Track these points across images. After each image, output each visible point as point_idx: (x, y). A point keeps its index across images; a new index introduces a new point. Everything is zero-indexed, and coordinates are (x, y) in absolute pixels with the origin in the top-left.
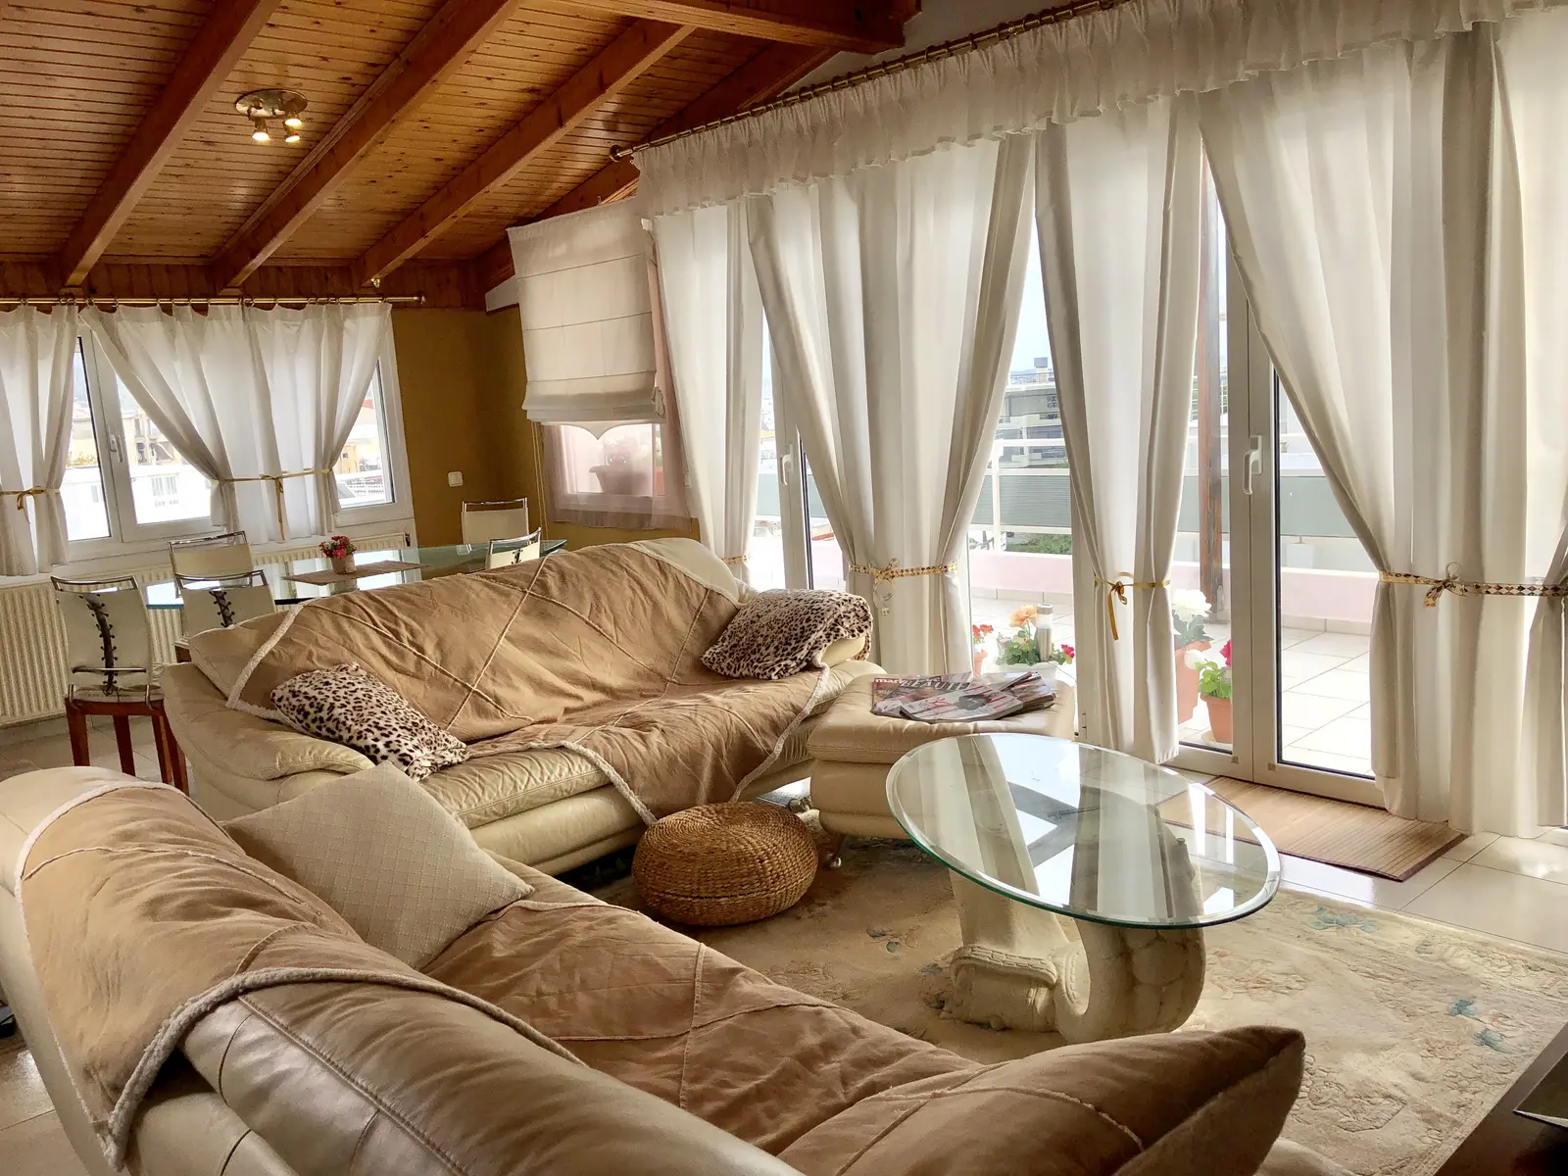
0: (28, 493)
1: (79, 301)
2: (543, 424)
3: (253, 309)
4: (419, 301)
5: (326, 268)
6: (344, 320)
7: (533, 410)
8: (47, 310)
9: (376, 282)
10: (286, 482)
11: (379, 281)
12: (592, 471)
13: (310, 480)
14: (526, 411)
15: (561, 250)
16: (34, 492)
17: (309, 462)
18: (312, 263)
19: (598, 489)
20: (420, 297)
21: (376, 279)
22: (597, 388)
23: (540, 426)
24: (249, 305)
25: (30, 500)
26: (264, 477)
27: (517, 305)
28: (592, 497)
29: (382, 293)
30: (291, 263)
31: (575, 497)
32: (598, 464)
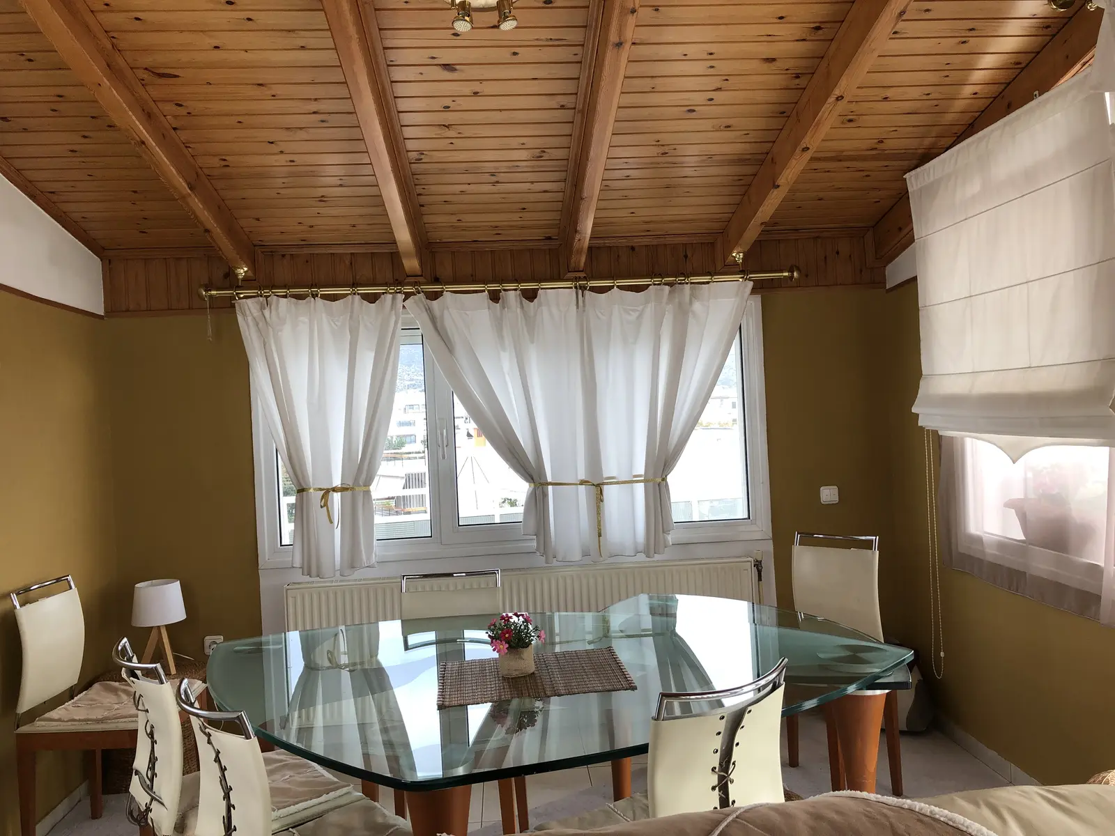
0: (334, 490)
1: (409, 289)
2: (941, 433)
3: (587, 293)
4: (792, 277)
5: (685, 245)
6: (691, 303)
7: (927, 415)
8: (372, 299)
9: (738, 256)
10: (607, 489)
11: (741, 254)
12: (1009, 504)
13: (640, 489)
14: (918, 415)
15: (974, 187)
16: (342, 489)
17: (640, 469)
18: (669, 240)
19: (1018, 535)
20: (792, 272)
21: (738, 253)
22: (1013, 385)
23: (937, 438)
24: (583, 288)
25: (337, 497)
26: (582, 483)
27: (915, 279)
28: (1005, 546)
29: (743, 270)
30: (646, 241)
31: (978, 540)
32: (1018, 494)
